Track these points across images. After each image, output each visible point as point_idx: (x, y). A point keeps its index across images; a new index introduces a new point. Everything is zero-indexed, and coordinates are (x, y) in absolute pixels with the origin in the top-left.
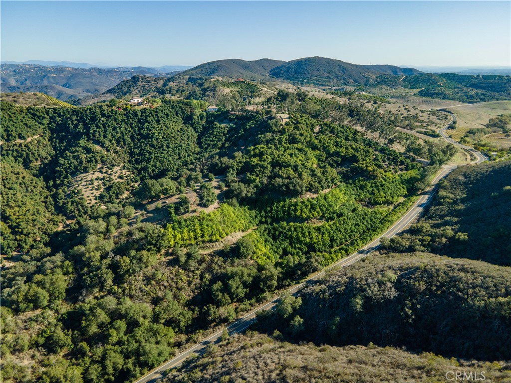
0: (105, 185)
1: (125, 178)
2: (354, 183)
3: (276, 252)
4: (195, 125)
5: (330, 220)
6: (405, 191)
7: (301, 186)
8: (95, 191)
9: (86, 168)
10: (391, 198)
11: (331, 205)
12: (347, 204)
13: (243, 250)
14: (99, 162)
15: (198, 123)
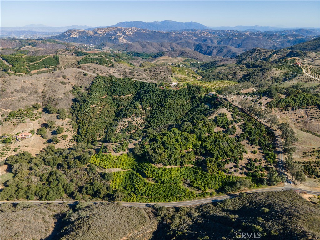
1: (138, 124)
2: (196, 168)
3: (122, 185)
4: (194, 103)
5: (157, 182)
6: (218, 187)
7: (156, 159)
8: (123, 126)
9: (127, 115)
10: (201, 187)
11: (161, 175)
12: (172, 178)
13: (106, 177)
14: (133, 113)
15: (196, 101)
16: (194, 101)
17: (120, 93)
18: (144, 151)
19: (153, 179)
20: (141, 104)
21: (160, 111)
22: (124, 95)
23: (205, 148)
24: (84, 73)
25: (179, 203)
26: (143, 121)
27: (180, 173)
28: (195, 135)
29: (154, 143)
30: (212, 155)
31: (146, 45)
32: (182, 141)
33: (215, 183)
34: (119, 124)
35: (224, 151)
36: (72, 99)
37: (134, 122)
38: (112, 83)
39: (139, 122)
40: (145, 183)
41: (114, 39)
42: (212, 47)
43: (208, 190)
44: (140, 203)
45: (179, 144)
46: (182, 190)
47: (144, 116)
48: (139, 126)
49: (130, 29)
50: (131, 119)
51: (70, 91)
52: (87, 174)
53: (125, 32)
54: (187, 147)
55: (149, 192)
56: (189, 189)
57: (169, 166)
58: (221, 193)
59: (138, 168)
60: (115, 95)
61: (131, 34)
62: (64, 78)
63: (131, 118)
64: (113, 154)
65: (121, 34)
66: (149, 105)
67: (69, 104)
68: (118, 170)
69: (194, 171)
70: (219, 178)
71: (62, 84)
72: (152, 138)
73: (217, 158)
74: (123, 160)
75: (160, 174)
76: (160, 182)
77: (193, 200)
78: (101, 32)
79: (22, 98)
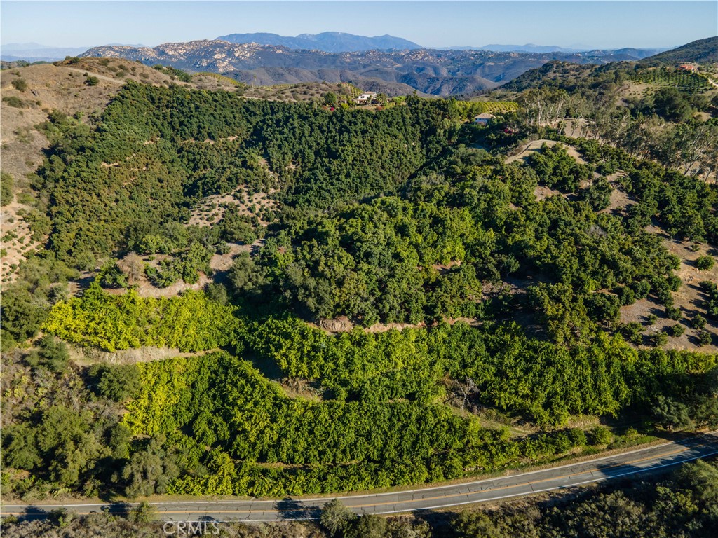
0: (223, 216)
1: (257, 211)
2: (492, 330)
3: (175, 414)
4: (431, 146)
5: (330, 395)
6: (613, 407)
7: (320, 300)
8: (205, 221)
9: (219, 187)
10: (536, 407)
11: (348, 364)
12: (398, 376)
13: (103, 385)
14: (240, 181)
15: (438, 142)
16: (430, 142)
17: (199, 132)
18: (272, 274)
19: (311, 385)
20: (267, 156)
21: (328, 170)
22: (211, 137)
23: (518, 250)
24: (86, 78)
25: (445, 491)
26: (272, 204)
27: (430, 351)
28: (466, 211)
29: (311, 247)
30: (552, 273)
31: (282, 75)
32: (419, 232)
33: (595, 386)
34: (192, 213)
35: (603, 255)
36: (44, 150)
37: (242, 207)
38: (175, 105)
39: (258, 207)
40: (278, 403)
41: (207, 67)
42: (438, 80)
43: (567, 421)
44: (252, 501)
45: (410, 243)
46: (450, 423)
47: (275, 188)
48: (259, 219)
49: (246, 46)
50: (232, 198)
51: (37, 127)
52: (26, 379)
53: (234, 50)
54: (445, 251)
55: (295, 442)
56: (478, 422)
57: (377, 328)
58: (636, 434)
59: (246, 344)
60: (185, 139)
61: (248, 55)
62: (17, 88)
63: (234, 196)
64: (145, 291)
65: (224, 55)
66: (289, 157)
67: (30, 164)
68: (162, 353)
69: (486, 341)
70: (608, 366)
71: (10, 104)
72: (301, 232)
73: (578, 285)
74: (186, 313)
75: (341, 362)
76: (344, 393)
77: (508, 474)
78: (175, 50)
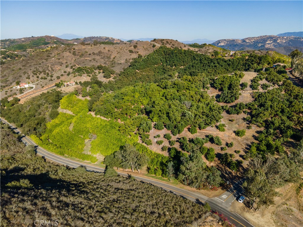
22: (175, 66)
24: (153, 45)
31: (292, 50)
38: (171, 54)
51: (133, 59)
53: (277, 39)
61: (284, 41)
65: (271, 42)
68: (69, 112)
71: (130, 52)
78: (250, 40)
79: (94, 59)
